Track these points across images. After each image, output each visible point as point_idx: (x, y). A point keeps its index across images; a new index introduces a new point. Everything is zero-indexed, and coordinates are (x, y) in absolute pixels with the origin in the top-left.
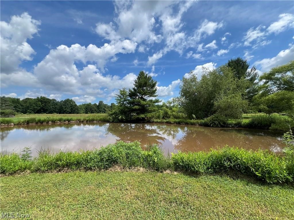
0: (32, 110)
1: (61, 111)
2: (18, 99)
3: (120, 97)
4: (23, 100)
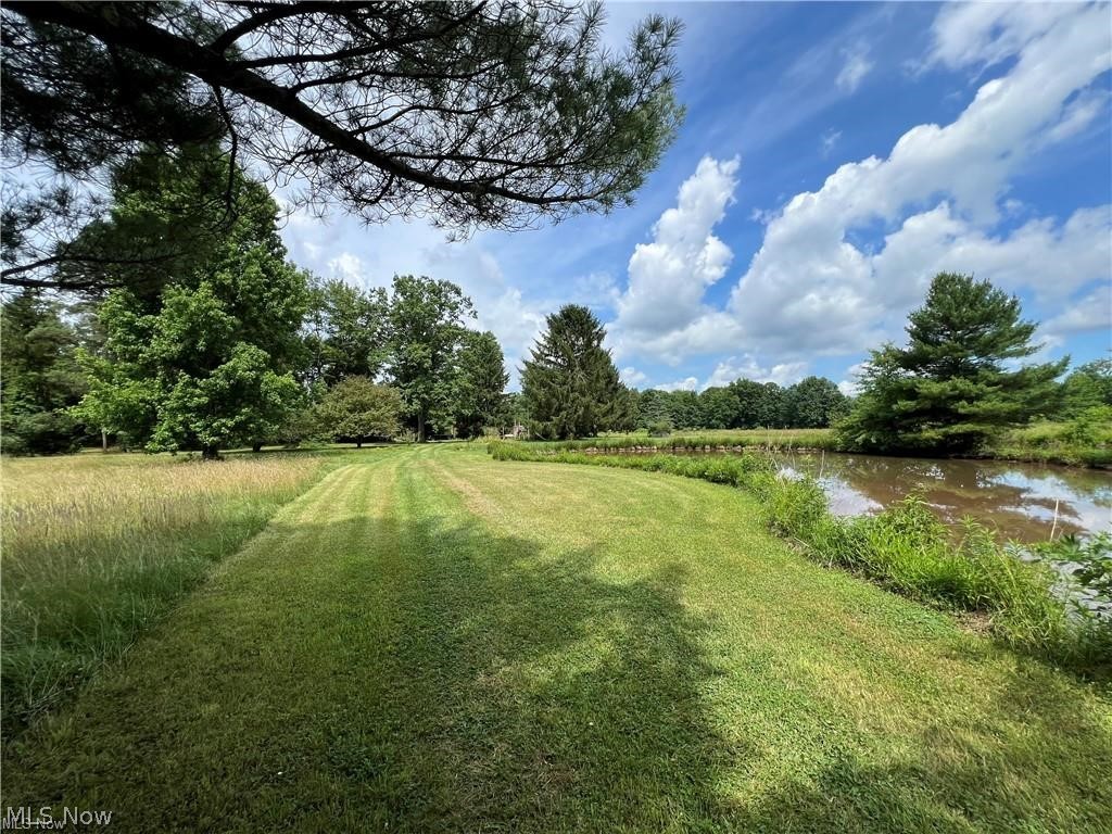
0: (720, 419)
1: (793, 420)
2: (693, 394)
3: (872, 375)
4: (703, 395)
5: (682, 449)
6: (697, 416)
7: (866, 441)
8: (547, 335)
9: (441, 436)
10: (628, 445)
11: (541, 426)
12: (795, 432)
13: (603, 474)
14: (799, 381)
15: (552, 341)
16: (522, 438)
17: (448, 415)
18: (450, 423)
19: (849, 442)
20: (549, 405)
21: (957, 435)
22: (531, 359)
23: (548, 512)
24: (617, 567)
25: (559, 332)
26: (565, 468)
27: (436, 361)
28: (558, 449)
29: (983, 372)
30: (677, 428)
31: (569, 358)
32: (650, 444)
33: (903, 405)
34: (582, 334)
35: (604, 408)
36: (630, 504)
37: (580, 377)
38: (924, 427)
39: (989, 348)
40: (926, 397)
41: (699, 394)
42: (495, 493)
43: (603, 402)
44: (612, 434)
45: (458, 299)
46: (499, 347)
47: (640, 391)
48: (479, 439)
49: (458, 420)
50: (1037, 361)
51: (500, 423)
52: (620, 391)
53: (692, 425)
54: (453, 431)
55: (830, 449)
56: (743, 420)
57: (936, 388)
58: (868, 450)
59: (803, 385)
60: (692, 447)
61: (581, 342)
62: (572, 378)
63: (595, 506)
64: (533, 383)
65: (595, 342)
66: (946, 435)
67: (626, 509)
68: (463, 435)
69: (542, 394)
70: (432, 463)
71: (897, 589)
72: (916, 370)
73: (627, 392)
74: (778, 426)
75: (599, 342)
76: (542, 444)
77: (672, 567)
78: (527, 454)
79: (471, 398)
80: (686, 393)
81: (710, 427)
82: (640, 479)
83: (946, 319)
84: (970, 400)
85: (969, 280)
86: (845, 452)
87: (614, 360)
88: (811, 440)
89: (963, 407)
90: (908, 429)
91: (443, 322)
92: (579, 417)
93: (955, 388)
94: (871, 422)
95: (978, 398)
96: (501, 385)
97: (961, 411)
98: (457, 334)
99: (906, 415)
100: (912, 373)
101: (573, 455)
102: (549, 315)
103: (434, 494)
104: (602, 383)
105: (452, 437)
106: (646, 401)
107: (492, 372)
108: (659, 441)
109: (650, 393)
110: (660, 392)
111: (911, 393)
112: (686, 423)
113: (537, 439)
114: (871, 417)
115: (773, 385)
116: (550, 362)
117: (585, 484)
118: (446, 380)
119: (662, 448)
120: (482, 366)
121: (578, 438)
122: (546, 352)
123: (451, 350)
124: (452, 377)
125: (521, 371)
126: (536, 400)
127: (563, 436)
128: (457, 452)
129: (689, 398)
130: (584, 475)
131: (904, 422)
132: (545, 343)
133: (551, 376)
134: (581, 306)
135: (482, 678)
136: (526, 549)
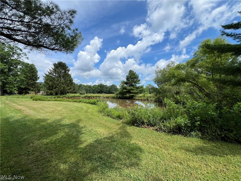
0: (96, 91)
1: (110, 92)
2: (91, 86)
3: (121, 85)
4: (93, 86)
5: (87, 98)
6: (91, 91)
7: (119, 96)
8: (53, 68)
9: (11, 93)
10: (74, 97)
11: (50, 92)
12: (109, 94)
13: (67, 103)
14: (111, 85)
15: (55, 70)
16: (43, 95)
17: (14, 87)
18: (15, 90)
19: (117, 96)
20: (52, 86)
21: (131, 96)
22: (48, 74)
23: (51, 112)
24: (67, 121)
25: (57, 68)
26: (57, 102)
27: (10, 70)
28: (55, 98)
29: (135, 86)
30: (87, 93)
31: (60, 75)
32: (80, 97)
33: (125, 90)
34: (64, 69)
35: (69, 88)
36: (73, 109)
37: (62, 80)
38: (127, 94)
39: (135, 82)
40: (128, 89)
41: (92, 86)
42: (34, 109)
43: (68, 86)
44: (71, 94)
45: (21, 52)
46: (36, 69)
47: (79, 84)
48: (27, 95)
49: (19, 89)
50: (140, 85)
51: (35, 90)
52: (73, 84)
53: (90, 93)
54: (16, 92)
55: (114, 98)
56: (101, 92)
57: (129, 88)
58: (120, 98)
59: (111, 86)
60: (89, 97)
61: (63, 71)
62: (60, 80)
63: (64, 110)
64: (48, 80)
65: (67, 72)
66: (130, 96)
67: (71, 110)
68: (20, 93)
69: (50, 83)
70: (8, 102)
71: (114, 118)
72: (127, 85)
73: (75, 84)
74: (107, 93)
75: (68, 72)
76: (50, 96)
77: (79, 120)
78: (45, 99)
79: (25, 83)
80: (89, 86)
81: (94, 93)
82: (76, 104)
83: (130, 77)
84: (133, 90)
85: (134, 71)
86: (116, 98)
87: (72, 76)
88: (111, 96)
89: (132, 91)
90: (125, 95)
91: (14, 58)
92: (61, 90)
93: (131, 88)
94: (120, 93)
95: (134, 90)
96: (36, 80)
97: (132, 92)
98: (19, 63)
99: (125, 92)
100: (126, 85)
101: (59, 99)
102: (54, 63)
103: (10, 110)
104: (68, 82)
105: (15, 94)
106: (80, 87)
107: (33, 76)
108: (82, 96)
109: (81, 85)
110: (83, 85)
111: (126, 89)
112: (89, 92)
113: (48, 95)
114: (120, 92)
115: (106, 85)
116: (53, 75)
117: (62, 106)
118: (14, 76)
119: (82, 98)
120: (29, 74)
121: (61, 95)
122: (52, 72)
123: (17, 67)
124: (17, 76)
125: (44, 77)
126: (48, 85)
127: (56, 94)
128: (18, 98)
129: (90, 87)
130: (61, 104)
131: (125, 93)
132: (52, 70)
133: (54, 79)
134: (64, 62)
135: (31, 145)
136: (44, 120)
